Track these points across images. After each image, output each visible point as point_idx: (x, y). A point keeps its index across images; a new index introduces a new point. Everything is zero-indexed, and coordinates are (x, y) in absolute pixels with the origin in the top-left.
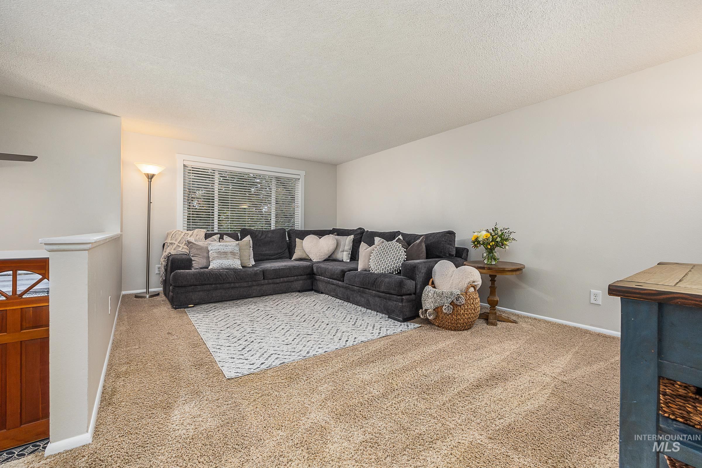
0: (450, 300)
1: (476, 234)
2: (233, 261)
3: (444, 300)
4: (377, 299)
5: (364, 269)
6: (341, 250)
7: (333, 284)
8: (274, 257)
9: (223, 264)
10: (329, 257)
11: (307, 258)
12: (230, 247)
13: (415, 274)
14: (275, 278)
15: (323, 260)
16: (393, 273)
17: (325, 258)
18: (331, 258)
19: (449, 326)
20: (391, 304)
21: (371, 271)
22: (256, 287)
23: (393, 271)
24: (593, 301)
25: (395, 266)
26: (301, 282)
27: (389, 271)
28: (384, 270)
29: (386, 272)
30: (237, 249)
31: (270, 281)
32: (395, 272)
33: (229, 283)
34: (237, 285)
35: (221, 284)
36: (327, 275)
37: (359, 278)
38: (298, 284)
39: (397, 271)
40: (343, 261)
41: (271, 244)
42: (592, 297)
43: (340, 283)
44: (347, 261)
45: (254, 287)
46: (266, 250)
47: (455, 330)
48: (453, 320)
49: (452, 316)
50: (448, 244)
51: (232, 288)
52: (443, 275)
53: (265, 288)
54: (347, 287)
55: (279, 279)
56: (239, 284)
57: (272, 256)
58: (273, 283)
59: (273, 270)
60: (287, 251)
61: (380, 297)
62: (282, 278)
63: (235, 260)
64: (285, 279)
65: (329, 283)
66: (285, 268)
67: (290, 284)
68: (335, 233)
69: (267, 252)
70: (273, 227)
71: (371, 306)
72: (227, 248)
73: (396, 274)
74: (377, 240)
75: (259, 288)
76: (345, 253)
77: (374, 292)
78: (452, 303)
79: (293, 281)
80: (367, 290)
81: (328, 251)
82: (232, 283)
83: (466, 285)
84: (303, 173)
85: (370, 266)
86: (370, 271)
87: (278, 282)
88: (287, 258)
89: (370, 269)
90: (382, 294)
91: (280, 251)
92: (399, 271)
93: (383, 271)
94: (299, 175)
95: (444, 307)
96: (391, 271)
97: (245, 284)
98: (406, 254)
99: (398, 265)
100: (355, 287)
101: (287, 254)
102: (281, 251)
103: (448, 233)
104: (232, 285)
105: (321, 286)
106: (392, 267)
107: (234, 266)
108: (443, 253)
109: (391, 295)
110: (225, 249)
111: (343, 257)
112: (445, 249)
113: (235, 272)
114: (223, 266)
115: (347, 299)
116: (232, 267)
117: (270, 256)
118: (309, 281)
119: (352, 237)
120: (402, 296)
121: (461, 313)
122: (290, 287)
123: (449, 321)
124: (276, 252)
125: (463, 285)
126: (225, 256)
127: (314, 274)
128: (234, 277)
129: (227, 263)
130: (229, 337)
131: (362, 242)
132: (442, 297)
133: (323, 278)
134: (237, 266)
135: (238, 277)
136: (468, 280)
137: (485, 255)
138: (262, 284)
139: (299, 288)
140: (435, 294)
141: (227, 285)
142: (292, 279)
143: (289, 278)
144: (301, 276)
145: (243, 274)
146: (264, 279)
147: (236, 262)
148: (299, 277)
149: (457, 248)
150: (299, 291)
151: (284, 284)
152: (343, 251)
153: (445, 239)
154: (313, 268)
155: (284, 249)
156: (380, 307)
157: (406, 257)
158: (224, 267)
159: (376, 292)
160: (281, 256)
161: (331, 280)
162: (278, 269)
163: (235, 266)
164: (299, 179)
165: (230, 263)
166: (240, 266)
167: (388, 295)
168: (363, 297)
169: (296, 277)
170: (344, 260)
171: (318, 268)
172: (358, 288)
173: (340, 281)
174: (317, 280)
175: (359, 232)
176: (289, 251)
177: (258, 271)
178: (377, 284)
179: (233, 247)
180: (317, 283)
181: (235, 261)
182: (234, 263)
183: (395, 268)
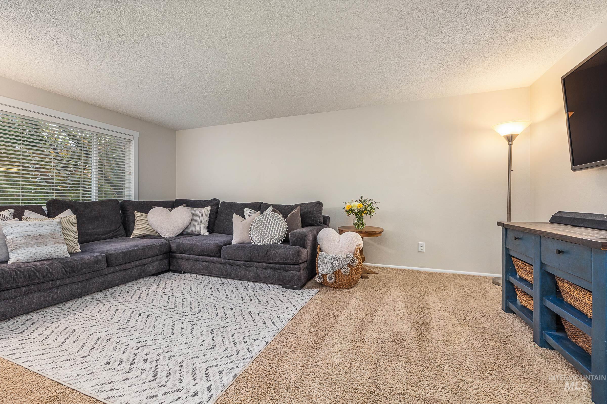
0: (346, 263)
1: (348, 204)
2: (56, 248)
3: (342, 264)
4: (269, 271)
5: (242, 242)
6: (197, 222)
7: (206, 261)
8: (104, 236)
9: (39, 253)
10: (183, 231)
11: (155, 233)
12: (48, 228)
13: (306, 242)
14: (125, 262)
15: (177, 235)
16: (277, 243)
17: (179, 233)
18: (185, 233)
19: (344, 286)
20: (287, 273)
21: (253, 243)
22: (96, 280)
23: (278, 241)
24: (420, 250)
25: (280, 236)
26: (156, 263)
27: (275, 242)
28: (270, 241)
29: (272, 243)
30: (60, 230)
31: (118, 268)
32: (280, 242)
33: (52, 280)
34: (67, 281)
35: (38, 283)
36: (193, 252)
37: (244, 252)
38: (155, 266)
39: (281, 241)
40: (200, 235)
41: (100, 219)
42: (420, 247)
43: (215, 259)
44: (205, 234)
45: (93, 280)
46: (92, 228)
47: (348, 288)
48: (348, 280)
49: (348, 277)
50: (319, 213)
51: (61, 286)
52: (331, 241)
53: (109, 278)
54: (227, 262)
55: (130, 264)
56: (71, 279)
57: (102, 235)
58: (121, 270)
59: (121, 253)
60: (122, 227)
61: (271, 268)
62: (133, 262)
63: (59, 245)
64: (137, 263)
65: (197, 260)
66: (137, 249)
67: (143, 268)
68: (184, 205)
69: (95, 230)
70: (94, 198)
71: (260, 279)
72: (42, 228)
73: (280, 244)
74: (247, 211)
75: (101, 280)
76: (202, 226)
77: (265, 264)
78: (349, 265)
79: (146, 264)
80: (255, 263)
81: (183, 224)
82: (57, 279)
83: (354, 249)
84: (136, 134)
85: (251, 238)
86: (251, 243)
87: (128, 267)
88: (122, 236)
89: (252, 241)
90: (275, 265)
91: (113, 228)
92: (283, 241)
93: (268, 242)
94: (132, 136)
95: (342, 271)
96: (276, 242)
97: (81, 278)
98: (287, 224)
99: (282, 235)
100: (238, 262)
101: (123, 232)
102: (115, 228)
103: (318, 204)
104: (59, 282)
105: (183, 264)
106: (277, 238)
107: (57, 254)
108: (315, 221)
109: (286, 266)
110: (39, 231)
111: (200, 230)
112: (317, 217)
113: (63, 263)
114: (38, 256)
115: (228, 276)
116: (54, 256)
117: (99, 235)
118: (165, 262)
119: (209, 208)
120: (298, 264)
121: (355, 272)
122: (144, 272)
123: (345, 281)
124: (109, 229)
125: (352, 248)
126: (40, 241)
127: (173, 252)
128: (62, 271)
129: (45, 252)
130: (108, 363)
131: (234, 214)
132: (339, 261)
133: (187, 255)
134: (62, 254)
135: (68, 270)
136: (356, 244)
137: (356, 221)
138: (106, 273)
139: (154, 272)
140: (333, 259)
141: (50, 284)
142: (145, 261)
143: (143, 261)
144: (156, 257)
145: (77, 265)
146: (107, 266)
147: (60, 249)
148: (154, 258)
149: (324, 217)
150: (153, 275)
151: (135, 270)
152: (200, 224)
153: (316, 208)
154: (170, 245)
155: (119, 225)
156: (273, 278)
157: (287, 227)
158: (40, 258)
159: (267, 264)
160: (116, 234)
161: (200, 257)
162: (128, 252)
163: (60, 255)
164: (132, 140)
165: (50, 251)
166: (66, 254)
167: (283, 266)
168: (250, 271)
169: (150, 259)
170: (202, 234)
171: (178, 245)
172: (242, 262)
173: (214, 257)
174: (176, 258)
175: (215, 203)
176: (124, 227)
177: (100, 258)
178: (269, 255)
179: (53, 227)
180: (177, 262)
181: (58, 247)
182: (58, 250)
183: (280, 238)
